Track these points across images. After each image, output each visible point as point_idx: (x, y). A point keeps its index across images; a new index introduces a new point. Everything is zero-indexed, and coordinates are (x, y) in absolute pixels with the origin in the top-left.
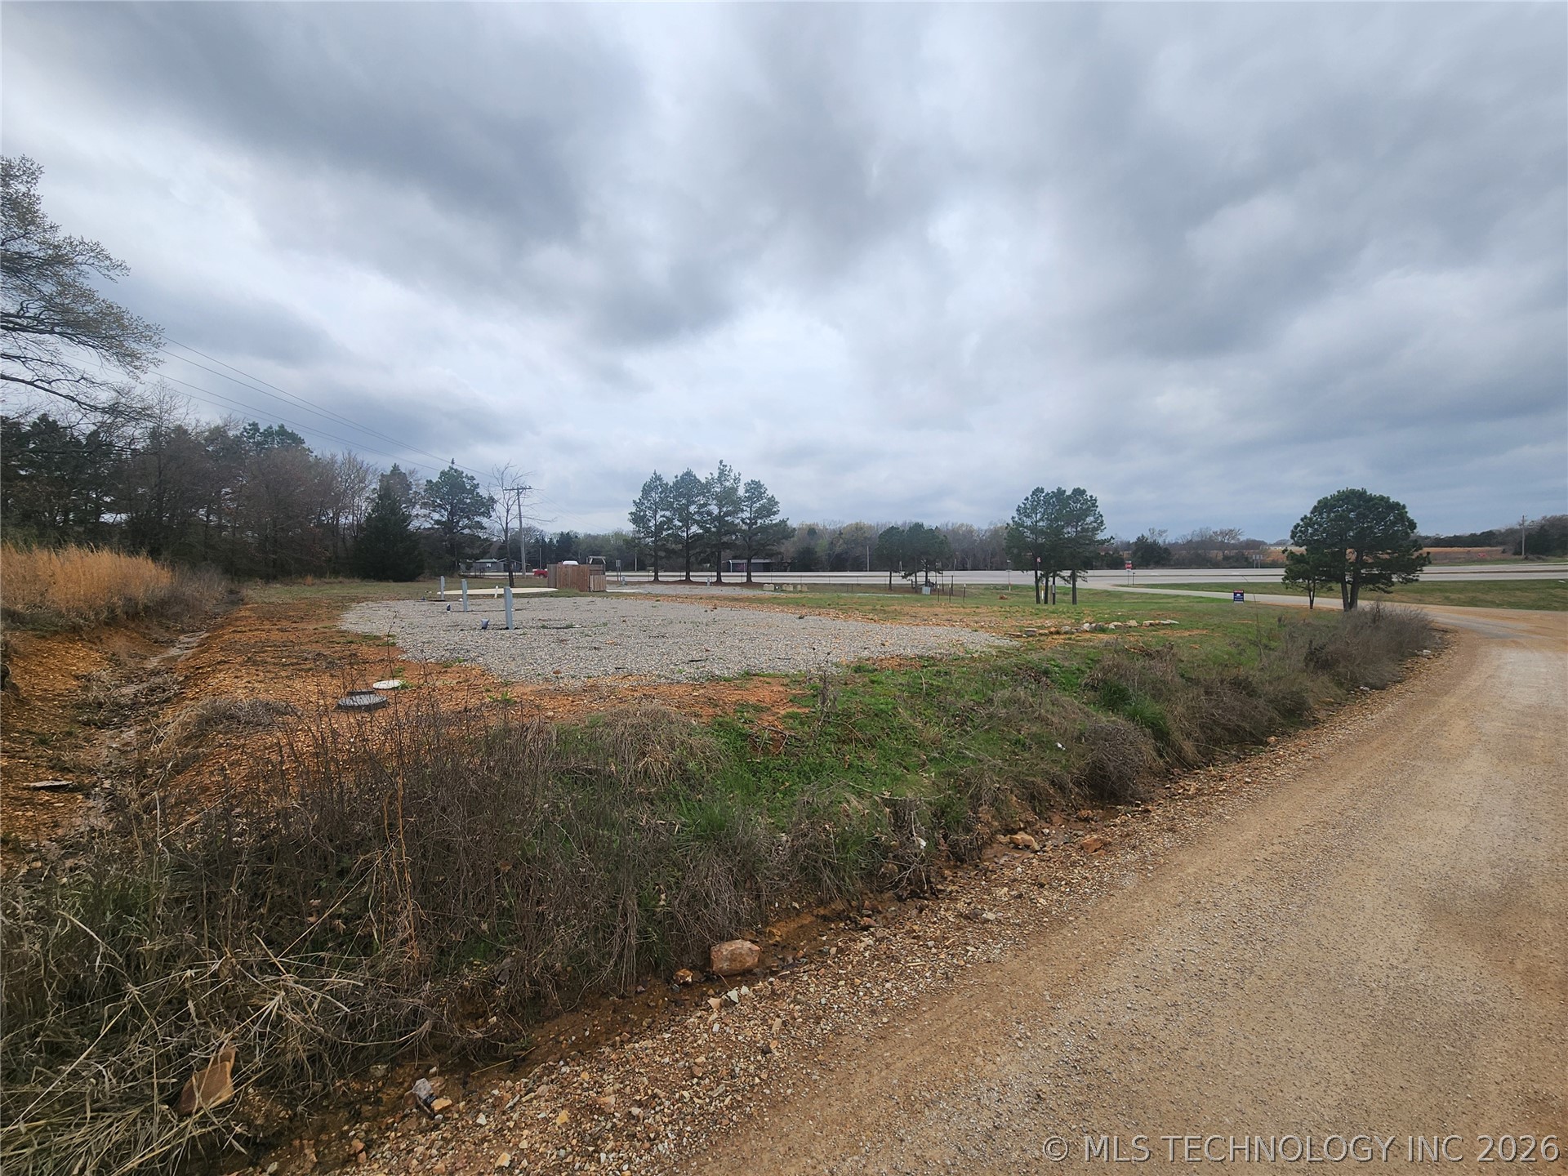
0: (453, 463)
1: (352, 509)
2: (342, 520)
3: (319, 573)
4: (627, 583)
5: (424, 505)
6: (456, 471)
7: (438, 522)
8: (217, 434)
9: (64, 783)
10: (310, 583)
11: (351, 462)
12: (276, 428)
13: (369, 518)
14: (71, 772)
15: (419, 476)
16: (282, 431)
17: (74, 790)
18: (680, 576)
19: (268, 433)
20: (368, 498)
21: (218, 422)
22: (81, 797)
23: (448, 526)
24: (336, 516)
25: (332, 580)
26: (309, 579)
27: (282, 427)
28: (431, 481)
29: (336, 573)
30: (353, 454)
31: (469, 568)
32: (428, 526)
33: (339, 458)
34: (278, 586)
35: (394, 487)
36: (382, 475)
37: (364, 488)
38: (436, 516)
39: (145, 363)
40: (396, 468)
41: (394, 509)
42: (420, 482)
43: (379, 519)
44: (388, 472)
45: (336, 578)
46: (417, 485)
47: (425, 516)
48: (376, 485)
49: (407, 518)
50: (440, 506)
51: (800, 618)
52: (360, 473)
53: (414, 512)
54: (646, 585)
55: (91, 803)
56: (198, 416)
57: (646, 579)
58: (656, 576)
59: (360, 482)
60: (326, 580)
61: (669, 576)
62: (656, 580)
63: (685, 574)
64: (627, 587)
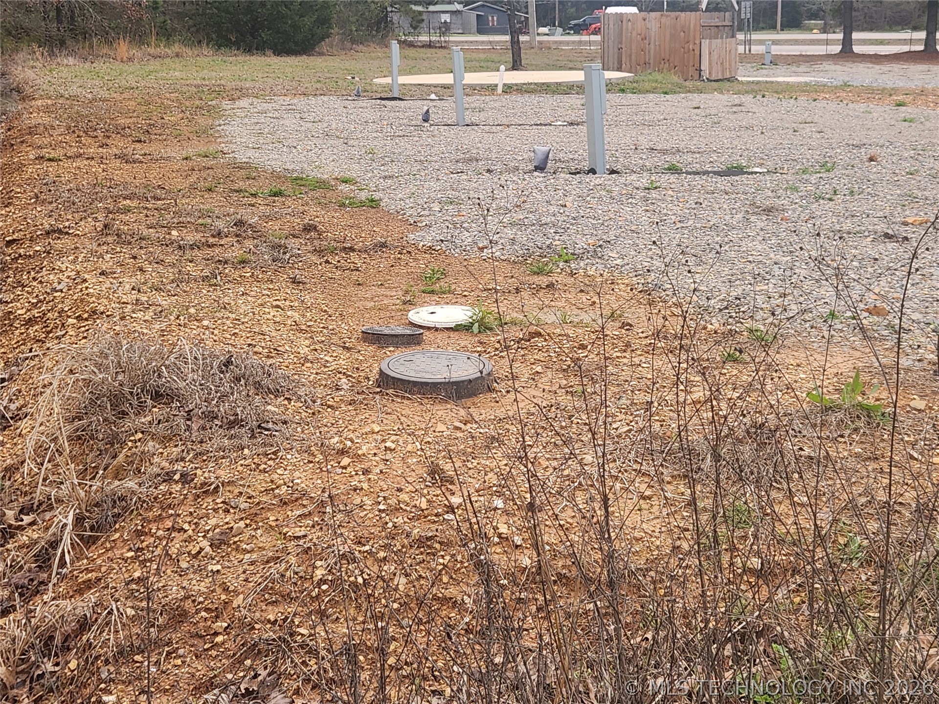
3: (138, 37)
4: (776, 61)
10: (125, 56)
18: (911, 41)
25: (162, 50)
26: (123, 48)
29: (166, 34)
31: (416, 23)
34: (71, 61)
45: (168, 45)
54: (827, 66)
57: (820, 50)
58: (847, 43)
60: (151, 50)
61: (881, 42)
62: (847, 52)
63: (922, 35)
64: (781, 69)
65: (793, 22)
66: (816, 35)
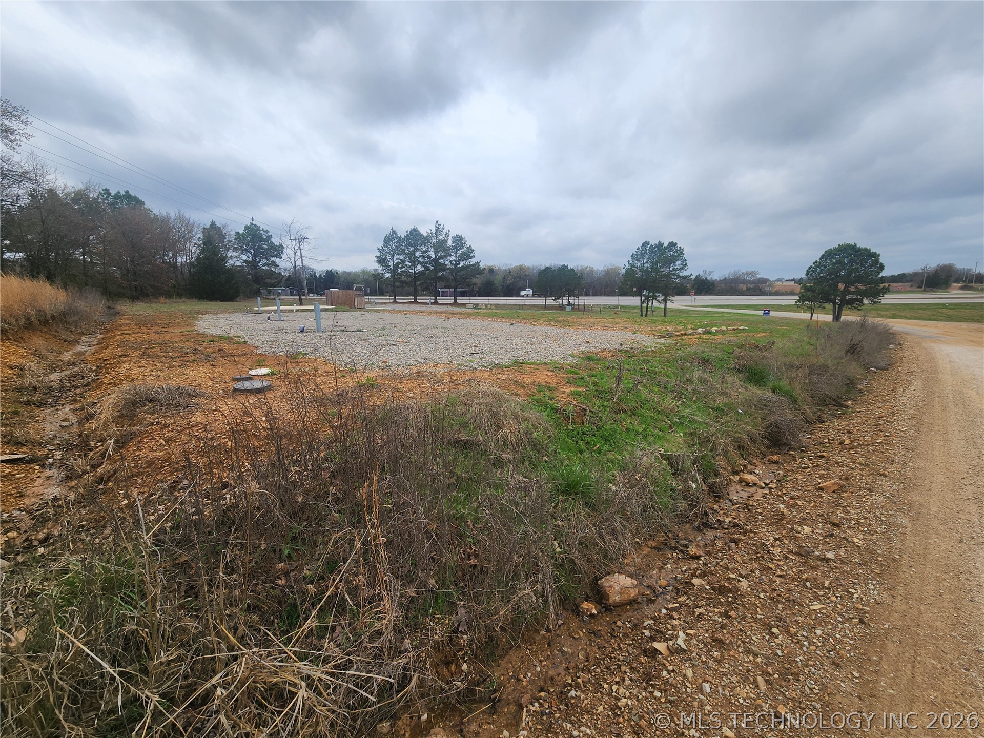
0: (253, 220)
1: (185, 251)
2: (179, 260)
3: (168, 295)
4: (376, 303)
5: (235, 249)
6: (255, 226)
7: (245, 261)
8: (80, 196)
9: (20, 456)
10: (163, 302)
11: (181, 218)
12: (122, 193)
13: (198, 258)
14: (24, 445)
15: (230, 228)
16: (128, 196)
17: (30, 461)
18: (411, 299)
19: (117, 196)
20: (195, 244)
21: (80, 186)
22: (37, 467)
23: (253, 264)
24: (175, 257)
25: (178, 300)
26: (162, 299)
27: (127, 192)
28: (238, 233)
29: (179, 295)
30: (182, 213)
31: (269, 292)
32: (239, 264)
33: (172, 215)
34: (141, 304)
35: (213, 235)
36: (204, 228)
37: (192, 237)
38: (244, 257)
39: (18, 137)
40: (213, 223)
41: (215, 252)
42: (231, 233)
43: (206, 258)
44: (208, 226)
45: (180, 299)
46: (230, 235)
47: (236, 257)
48: (200, 235)
49: (225, 259)
50: (246, 250)
51: (511, 325)
52: (190, 227)
53: (229, 254)
54: (389, 305)
55: (48, 473)
56: (64, 181)
57: (388, 301)
58: (395, 299)
59: (189, 232)
60: (174, 300)
61: (404, 299)
62: (395, 301)
63: (413, 297)
64: (378, 305)
65: (382, 294)
66: (388, 297)
